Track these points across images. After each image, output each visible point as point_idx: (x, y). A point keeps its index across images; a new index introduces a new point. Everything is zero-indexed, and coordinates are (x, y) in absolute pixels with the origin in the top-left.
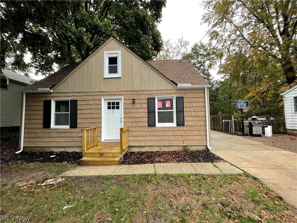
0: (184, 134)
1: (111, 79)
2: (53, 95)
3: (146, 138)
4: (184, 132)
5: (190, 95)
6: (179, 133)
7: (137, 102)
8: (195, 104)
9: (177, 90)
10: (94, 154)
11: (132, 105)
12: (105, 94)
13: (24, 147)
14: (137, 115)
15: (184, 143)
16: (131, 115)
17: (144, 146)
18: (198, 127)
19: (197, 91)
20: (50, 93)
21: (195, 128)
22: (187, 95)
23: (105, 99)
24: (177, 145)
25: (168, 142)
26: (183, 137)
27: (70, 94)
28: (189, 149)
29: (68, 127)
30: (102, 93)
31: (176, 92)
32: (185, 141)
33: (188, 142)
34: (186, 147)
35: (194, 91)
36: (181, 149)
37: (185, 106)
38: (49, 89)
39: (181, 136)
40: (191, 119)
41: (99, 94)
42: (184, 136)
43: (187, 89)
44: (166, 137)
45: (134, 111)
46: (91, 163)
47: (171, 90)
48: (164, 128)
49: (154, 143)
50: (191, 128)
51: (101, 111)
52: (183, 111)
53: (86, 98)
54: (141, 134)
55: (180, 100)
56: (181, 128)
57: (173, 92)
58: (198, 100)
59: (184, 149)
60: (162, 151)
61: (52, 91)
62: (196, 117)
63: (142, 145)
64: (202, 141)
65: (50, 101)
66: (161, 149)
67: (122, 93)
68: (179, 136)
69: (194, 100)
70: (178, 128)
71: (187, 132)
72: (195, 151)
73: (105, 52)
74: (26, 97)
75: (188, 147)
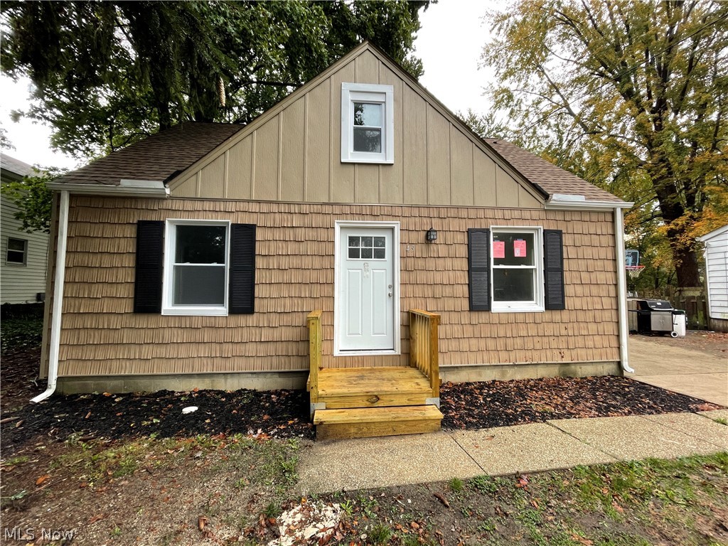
0: (564, 332)
1: (364, 169)
4: (563, 326)
5: (578, 227)
6: (550, 330)
7: (440, 238)
8: (588, 252)
9: (546, 210)
10: (347, 399)
11: (424, 247)
12: (347, 210)
13: (59, 379)
14: (438, 277)
15: (562, 357)
16: (422, 277)
17: (457, 367)
18: (598, 314)
19: (594, 217)
20: (160, 198)
21: (590, 316)
22: (570, 225)
23: (342, 228)
24: (545, 362)
25: (522, 354)
26: (560, 341)
27: (231, 206)
28: (575, 373)
29: (222, 310)
30: (337, 209)
31: (543, 215)
32: (566, 351)
33: (574, 352)
34: (567, 367)
36: (555, 372)
37: (565, 256)
38: (159, 185)
39: (556, 338)
40: (579, 290)
41: (327, 209)
42: (563, 339)
43: (571, 211)
44: (519, 341)
45: (431, 264)
46: (353, 430)
47: (530, 210)
48: (512, 317)
49: (485, 358)
50: (581, 316)
51: (332, 263)
52: (561, 271)
53: (282, 220)
54: (449, 332)
55: (554, 239)
56: (557, 315)
57: (535, 214)
58: (596, 240)
59: (564, 372)
60: (507, 379)
61: (168, 191)
62: (592, 287)
63: (453, 365)
64: (608, 350)
65: (161, 225)
66: (503, 374)
67: (398, 212)
68: (551, 339)
69: (586, 239)
70: (548, 316)
71: (570, 325)
72: (590, 376)
73: (346, 87)
74: (70, 207)
75: (573, 367)
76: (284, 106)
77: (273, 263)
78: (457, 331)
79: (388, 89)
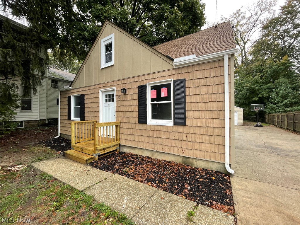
0: (185, 139)
1: (107, 69)
2: (72, 91)
3: (137, 138)
4: (185, 135)
5: (197, 75)
6: (176, 136)
7: (128, 92)
8: (205, 90)
9: (175, 69)
10: (78, 148)
11: (124, 96)
12: (102, 85)
13: (60, 134)
14: (127, 109)
15: (183, 153)
16: (122, 109)
17: (134, 147)
18: (210, 130)
19: (209, 66)
20: (70, 90)
21: (204, 131)
22: (191, 74)
23: (103, 92)
24: (173, 153)
25: (161, 147)
26: (183, 144)
27: (80, 90)
28: (192, 164)
29: (79, 119)
30: (100, 85)
31: (174, 72)
32: (186, 150)
33: (191, 152)
34: (187, 160)
35: (203, 67)
36: (179, 160)
37: (187, 93)
38: (68, 86)
39: (180, 141)
40: (197, 114)
41: (98, 86)
42: (185, 142)
43: (192, 66)
44: (160, 140)
45: (125, 103)
47: (167, 70)
48: (157, 127)
49: (145, 146)
50: (197, 130)
51: (99, 105)
52: (185, 103)
53: (89, 92)
54: (131, 132)
55: (180, 84)
56: (181, 129)
57: (169, 73)
58: (210, 81)
59: (185, 161)
60: (154, 157)
61: (71, 88)
62: (207, 112)
63: (132, 146)
64: (217, 155)
66: (153, 155)
67: (115, 83)
68: (178, 141)
69: (203, 82)
70: (176, 128)
71: (189, 135)
72: (202, 168)
73: (102, 41)
75: (191, 160)
76: (89, 55)
77: (89, 105)
78: (134, 132)
79: (112, 36)
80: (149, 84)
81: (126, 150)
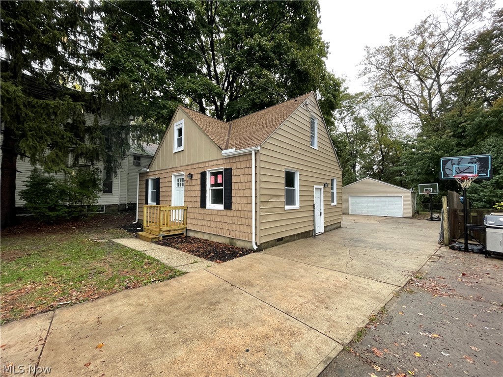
0: (231, 222)
1: (178, 153)
2: (150, 174)
3: (199, 222)
4: (231, 218)
5: (238, 165)
6: (225, 219)
7: (194, 177)
8: (243, 178)
9: (226, 158)
11: (190, 181)
13: (138, 219)
14: (193, 194)
15: (230, 234)
16: (189, 193)
19: (246, 158)
20: (148, 172)
21: (242, 214)
22: (235, 164)
23: (175, 176)
24: (223, 235)
25: (215, 229)
27: (157, 173)
28: (235, 244)
29: (155, 204)
30: (173, 169)
32: (231, 231)
33: (234, 233)
34: (232, 240)
35: (242, 159)
36: (227, 241)
37: (233, 181)
38: (146, 169)
39: (228, 224)
40: (238, 199)
41: (171, 170)
42: (231, 225)
44: (215, 223)
45: (191, 188)
47: (220, 160)
48: (210, 211)
49: (204, 229)
50: (238, 214)
51: (171, 189)
52: (231, 189)
53: (164, 175)
54: (195, 216)
56: (229, 213)
57: (221, 162)
59: (231, 242)
60: (211, 240)
61: (148, 170)
63: (196, 230)
65: (148, 180)
66: (210, 237)
67: (184, 168)
68: (226, 224)
69: (242, 171)
70: (225, 212)
71: (234, 218)
73: (176, 124)
75: (235, 241)
78: (197, 216)
79: (183, 121)
80: (209, 171)
81: (191, 234)
